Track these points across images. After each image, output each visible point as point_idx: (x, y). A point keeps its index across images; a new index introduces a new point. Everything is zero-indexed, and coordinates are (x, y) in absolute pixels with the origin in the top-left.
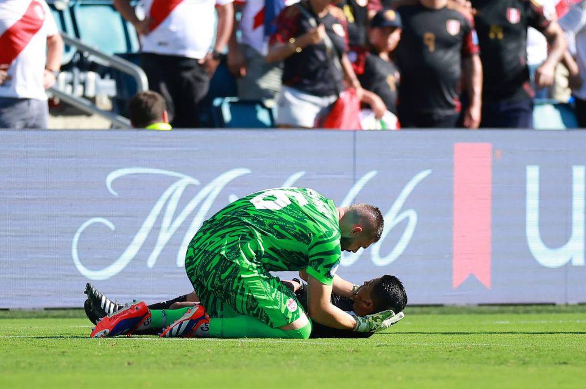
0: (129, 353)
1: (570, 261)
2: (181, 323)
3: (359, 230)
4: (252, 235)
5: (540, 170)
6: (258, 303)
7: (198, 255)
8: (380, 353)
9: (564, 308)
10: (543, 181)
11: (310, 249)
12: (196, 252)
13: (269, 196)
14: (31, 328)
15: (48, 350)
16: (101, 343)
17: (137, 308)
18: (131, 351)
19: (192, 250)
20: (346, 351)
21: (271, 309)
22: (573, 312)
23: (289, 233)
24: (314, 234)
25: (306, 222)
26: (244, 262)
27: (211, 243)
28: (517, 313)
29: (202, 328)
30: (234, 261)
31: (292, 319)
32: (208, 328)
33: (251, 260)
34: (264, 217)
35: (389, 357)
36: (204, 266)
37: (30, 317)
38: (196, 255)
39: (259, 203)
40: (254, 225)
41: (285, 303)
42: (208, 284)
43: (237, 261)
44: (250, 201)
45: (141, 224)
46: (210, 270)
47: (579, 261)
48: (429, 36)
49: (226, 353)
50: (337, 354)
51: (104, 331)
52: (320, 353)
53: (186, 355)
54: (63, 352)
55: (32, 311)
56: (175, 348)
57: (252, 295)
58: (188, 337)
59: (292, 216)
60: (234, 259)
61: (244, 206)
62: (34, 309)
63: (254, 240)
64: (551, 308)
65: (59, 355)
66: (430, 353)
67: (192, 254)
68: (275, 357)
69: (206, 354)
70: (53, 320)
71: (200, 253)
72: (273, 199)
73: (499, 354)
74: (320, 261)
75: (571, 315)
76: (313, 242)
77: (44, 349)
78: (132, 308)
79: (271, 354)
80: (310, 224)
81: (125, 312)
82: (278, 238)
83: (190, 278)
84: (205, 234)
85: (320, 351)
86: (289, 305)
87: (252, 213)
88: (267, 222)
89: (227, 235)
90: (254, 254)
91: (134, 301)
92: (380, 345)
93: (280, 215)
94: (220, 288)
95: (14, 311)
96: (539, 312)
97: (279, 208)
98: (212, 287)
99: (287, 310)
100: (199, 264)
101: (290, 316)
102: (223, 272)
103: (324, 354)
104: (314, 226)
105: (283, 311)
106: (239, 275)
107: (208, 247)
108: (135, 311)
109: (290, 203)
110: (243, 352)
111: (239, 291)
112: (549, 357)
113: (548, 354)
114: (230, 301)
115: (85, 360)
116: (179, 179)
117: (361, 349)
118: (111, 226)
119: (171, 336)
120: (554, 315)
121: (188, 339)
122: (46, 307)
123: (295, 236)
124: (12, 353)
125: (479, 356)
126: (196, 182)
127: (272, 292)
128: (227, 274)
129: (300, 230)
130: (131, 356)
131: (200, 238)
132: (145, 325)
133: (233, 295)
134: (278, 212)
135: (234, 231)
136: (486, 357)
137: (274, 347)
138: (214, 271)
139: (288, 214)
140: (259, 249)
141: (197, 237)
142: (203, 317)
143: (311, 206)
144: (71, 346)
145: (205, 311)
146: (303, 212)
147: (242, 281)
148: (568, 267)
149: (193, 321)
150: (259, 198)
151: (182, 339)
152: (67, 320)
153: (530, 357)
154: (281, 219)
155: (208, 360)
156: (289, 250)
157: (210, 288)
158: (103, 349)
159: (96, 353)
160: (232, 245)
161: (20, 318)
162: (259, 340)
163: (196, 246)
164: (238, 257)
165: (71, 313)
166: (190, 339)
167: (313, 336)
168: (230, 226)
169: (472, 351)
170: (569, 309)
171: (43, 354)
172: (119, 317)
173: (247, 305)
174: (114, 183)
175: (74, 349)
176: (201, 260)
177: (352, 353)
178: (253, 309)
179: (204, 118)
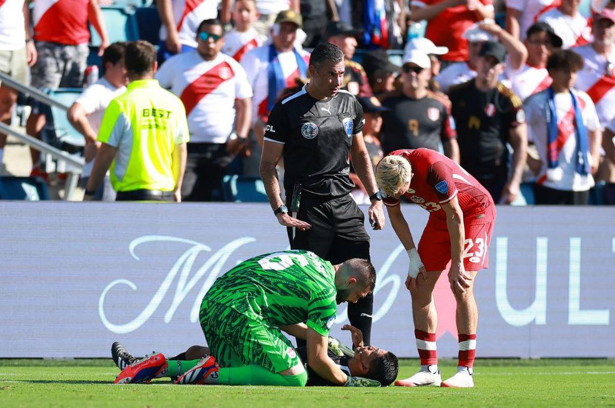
0: (148, 397)
1: (534, 321)
2: (194, 371)
3: (354, 281)
4: (259, 292)
5: (509, 240)
6: (262, 348)
7: (212, 307)
8: (367, 400)
9: (528, 362)
10: (510, 249)
11: (309, 304)
12: (210, 304)
13: (274, 258)
14: (62, 374)
15: (78, 394)
16: (124, 388)
17: (156, 359)
18: (149, 396)
19: (206, 302)
20: (337, 397)
21: (274, 354)
22: (536, 365)
23: (291, 291)
24: (313, 292)
25: (306, 281)
26: (252, 315)
27: (223, 297)
28: (486, 365)
29: (212, 375)
30: (243, 313)
31: (292, 364)
32: (217, 375)
33: (258, 313)
34: (269, 277)
35: (375, 403)
36: (217, 316)
37: (62, 366)
38: (209, 308)
39: (266, 264)
40: (261, 283)
41: (286, 349)
42: (219, 332)
43: (246, 314)
44: (258, 262)
45: (159, 286)
46: (222, 319)
47: (541, 320)
48: (413, 123)
49: (233, 398)
50: (329, 400)
51: (126, 378)
52: (315, 400)
53: (198, 400)
54: (91, 397)
55: (63, 360)
56: (188, 394)
57: (258, 341)
58: (200, 384)
59: (294, 276)
60: (244, 312)
61: (253, 266)
62: (65, 358)
63: (259, 297)
64: (516, 361)
65: (87, 399)
66: (411, 400)
67: (205, 306)
68: (275, 402)
69: (215, 399)
70: (82, 368)
71: (214, 305)
72: (278, 260)
73: (471, 402)
74: (318, 315)
75: (534, 368)
76: (312, 298)
77: (74, 393)
78: (152, 359)
79: (273, 399)
80: (309, 283)
81: (145, 362)
82: (282, 295)
83: (203, 329)
84: (218, 288)
85: (315, 398)
86: (289, 352)
87: (259, 273)
88: (273, 281)
89: (238, 291)
90: (260, 309)
91: (154, 352)
92: (367, 393)
93: (283, 275)
94: (231, 335)
95: (48, 360)
96: (506, 365)
97: (283, 269)
98: (223, 334)
99: (287, 356)
100: (212, 314)
101: (290, 362)
102: (234, 321)
103: (319, 400)
104: (313, 284)
105: (284, 357)
106: (246, 325)
107: (221, 301)
108: (154, 361)
109: (292, 264)
110: (248, 397)
111: (246, 337)
112: (515, 405)
113: (514, 402)
114: (239, 347)
115: (110, 403)
116: (193, 245)
117: (351, 396)
118: (134, 287)
119: (184, 383)
120: (519, 367)
121: (199, 386)
122: (76, 356)
123: (297, 293)
124: (46, 396)
125: (454, 403)
126: (207, 248)
127: (275, 339)
128: (236, 323)
129: (301, 288)
130: (150, 400)
131: (214, 292)
132: (162, 373)
133: (241, 342)
134: (282, 272)
135: (243, 288)
136: (460, 404)
137: (275, 394)
138: (225, 320)
139: (291, 274)
140: (264, 305)
141: (211, 292)
142: (214, 366)
143: (310, 266)
144: (97, 391)
145: (215, 361)
146: (304, 273)
147: (249, 330)
148: (532, 325)
149: (205, 369)
150: (265, 260)
151: (194, 386)
152: (93, 368)
153: (498, 404)
154: (284, 278)
155: (217, 404)
156: (291, 306)
157: (221, 336)
158: (125, 394)
159: (120, 397)
160: (242, 300)
161: (52, 366)
162: (262, 387)
163: (210, 298)
164: (247, 310)
165: (97, 362)
166: (201, 386)
167: (309, 384)
168: (240, 284)
169: (448, 398)
170: (533, 362)
171: (73, 398)
172: (140, 367)
173: (253, 351)
174: (136, 249)
175: (100, 394)
176: (214, 311)
177: (343, 400)
178: (258, 355)
179: (215, 193)
